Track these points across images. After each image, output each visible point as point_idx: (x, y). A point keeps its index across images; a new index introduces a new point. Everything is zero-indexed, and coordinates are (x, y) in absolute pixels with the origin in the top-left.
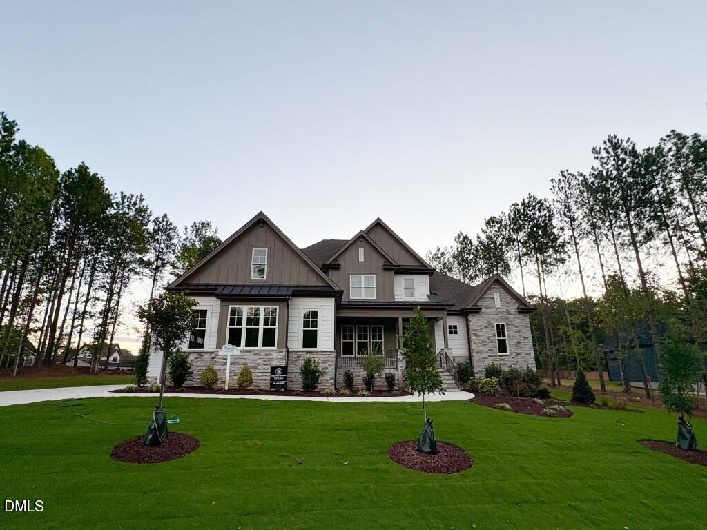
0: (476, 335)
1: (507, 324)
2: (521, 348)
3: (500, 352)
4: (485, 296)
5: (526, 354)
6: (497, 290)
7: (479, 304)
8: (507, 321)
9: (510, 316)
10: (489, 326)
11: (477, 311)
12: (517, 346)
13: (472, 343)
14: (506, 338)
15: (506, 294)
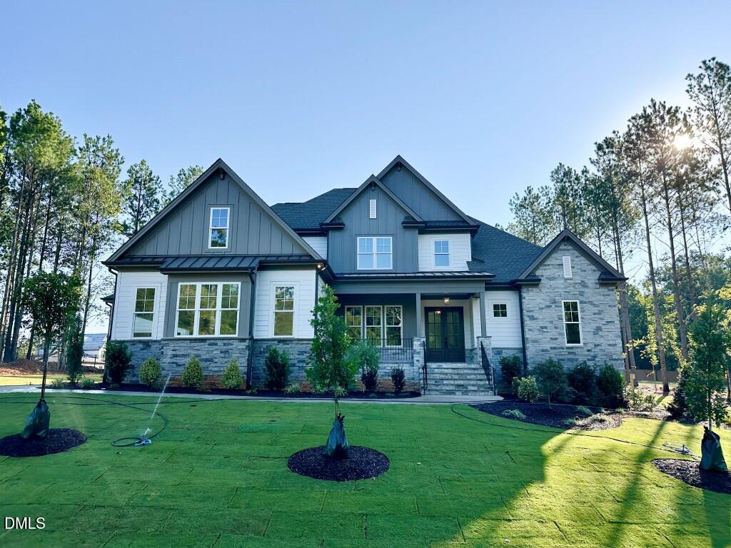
0: (532, 318)
1: (581, 303)
2: (602, 336)
3: (568, 342)
4: (548, 262)
5: (610, 345)
6: (567, 253)
7: (538, 273)
8: (582, 299)
9: (586, 290)
10: (553, 306)
11: (534, 282)
12: (595, 334)
13: (526, 330)
14: (580, 322)
15: (583, 258)
